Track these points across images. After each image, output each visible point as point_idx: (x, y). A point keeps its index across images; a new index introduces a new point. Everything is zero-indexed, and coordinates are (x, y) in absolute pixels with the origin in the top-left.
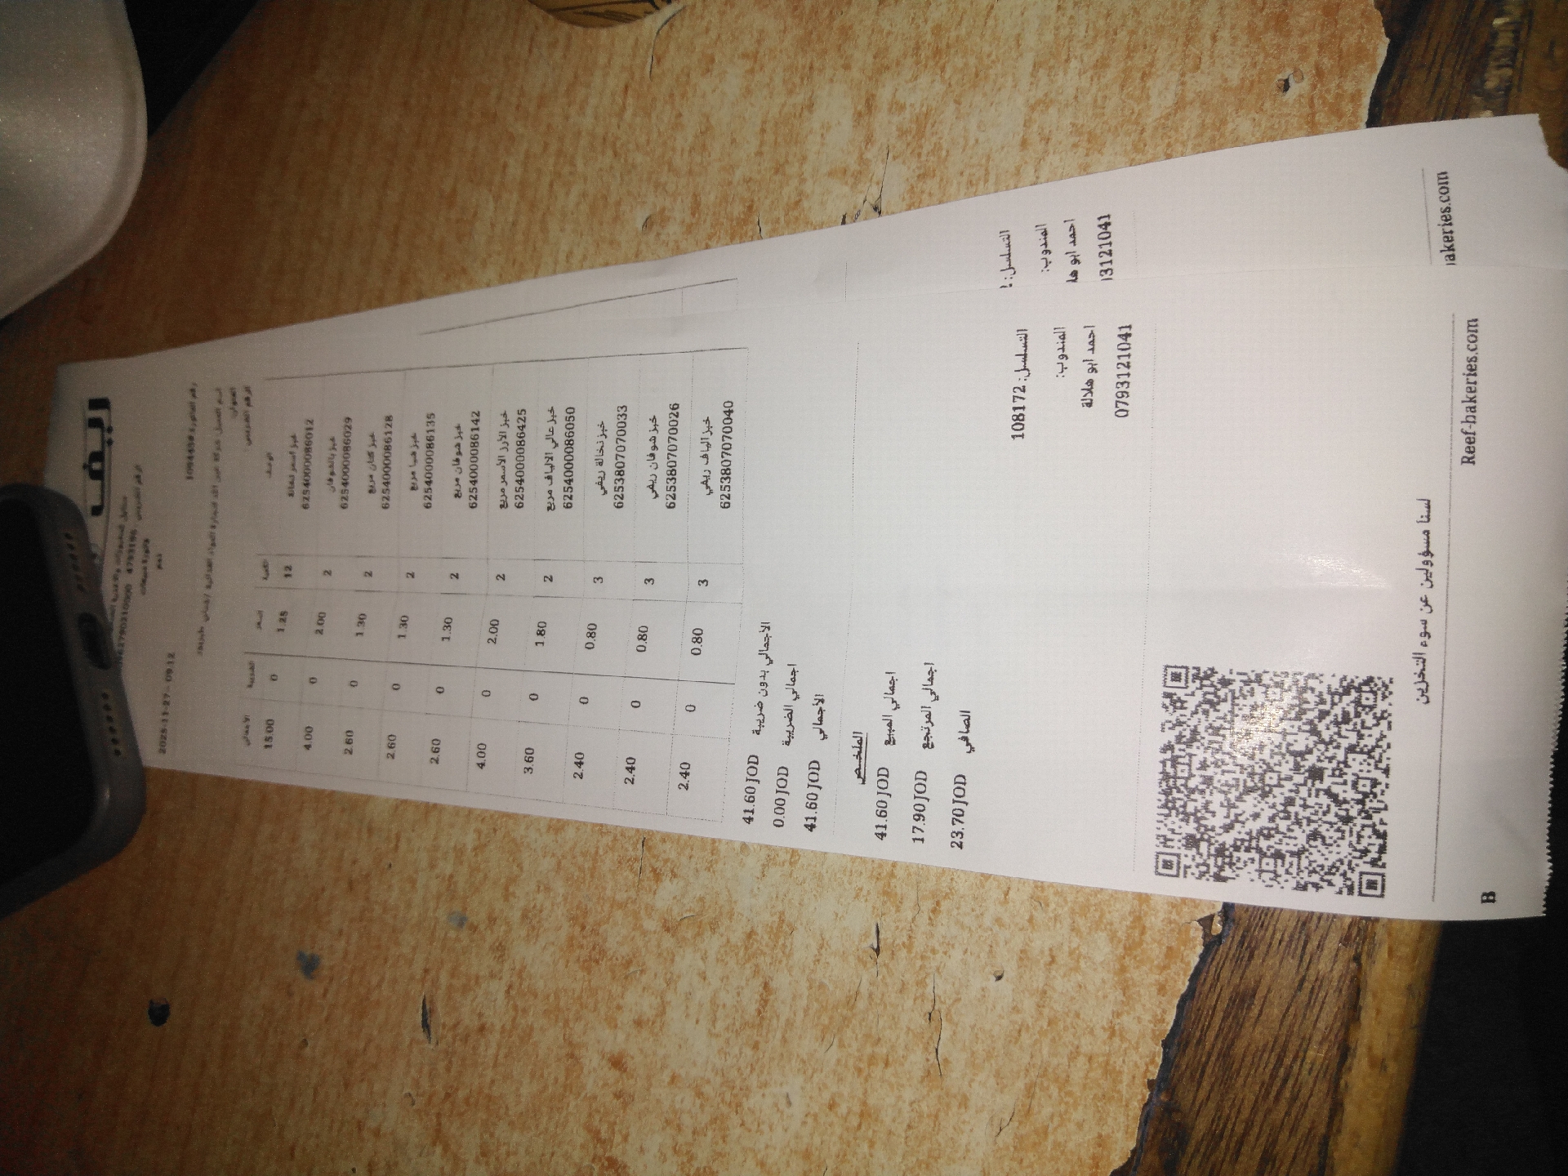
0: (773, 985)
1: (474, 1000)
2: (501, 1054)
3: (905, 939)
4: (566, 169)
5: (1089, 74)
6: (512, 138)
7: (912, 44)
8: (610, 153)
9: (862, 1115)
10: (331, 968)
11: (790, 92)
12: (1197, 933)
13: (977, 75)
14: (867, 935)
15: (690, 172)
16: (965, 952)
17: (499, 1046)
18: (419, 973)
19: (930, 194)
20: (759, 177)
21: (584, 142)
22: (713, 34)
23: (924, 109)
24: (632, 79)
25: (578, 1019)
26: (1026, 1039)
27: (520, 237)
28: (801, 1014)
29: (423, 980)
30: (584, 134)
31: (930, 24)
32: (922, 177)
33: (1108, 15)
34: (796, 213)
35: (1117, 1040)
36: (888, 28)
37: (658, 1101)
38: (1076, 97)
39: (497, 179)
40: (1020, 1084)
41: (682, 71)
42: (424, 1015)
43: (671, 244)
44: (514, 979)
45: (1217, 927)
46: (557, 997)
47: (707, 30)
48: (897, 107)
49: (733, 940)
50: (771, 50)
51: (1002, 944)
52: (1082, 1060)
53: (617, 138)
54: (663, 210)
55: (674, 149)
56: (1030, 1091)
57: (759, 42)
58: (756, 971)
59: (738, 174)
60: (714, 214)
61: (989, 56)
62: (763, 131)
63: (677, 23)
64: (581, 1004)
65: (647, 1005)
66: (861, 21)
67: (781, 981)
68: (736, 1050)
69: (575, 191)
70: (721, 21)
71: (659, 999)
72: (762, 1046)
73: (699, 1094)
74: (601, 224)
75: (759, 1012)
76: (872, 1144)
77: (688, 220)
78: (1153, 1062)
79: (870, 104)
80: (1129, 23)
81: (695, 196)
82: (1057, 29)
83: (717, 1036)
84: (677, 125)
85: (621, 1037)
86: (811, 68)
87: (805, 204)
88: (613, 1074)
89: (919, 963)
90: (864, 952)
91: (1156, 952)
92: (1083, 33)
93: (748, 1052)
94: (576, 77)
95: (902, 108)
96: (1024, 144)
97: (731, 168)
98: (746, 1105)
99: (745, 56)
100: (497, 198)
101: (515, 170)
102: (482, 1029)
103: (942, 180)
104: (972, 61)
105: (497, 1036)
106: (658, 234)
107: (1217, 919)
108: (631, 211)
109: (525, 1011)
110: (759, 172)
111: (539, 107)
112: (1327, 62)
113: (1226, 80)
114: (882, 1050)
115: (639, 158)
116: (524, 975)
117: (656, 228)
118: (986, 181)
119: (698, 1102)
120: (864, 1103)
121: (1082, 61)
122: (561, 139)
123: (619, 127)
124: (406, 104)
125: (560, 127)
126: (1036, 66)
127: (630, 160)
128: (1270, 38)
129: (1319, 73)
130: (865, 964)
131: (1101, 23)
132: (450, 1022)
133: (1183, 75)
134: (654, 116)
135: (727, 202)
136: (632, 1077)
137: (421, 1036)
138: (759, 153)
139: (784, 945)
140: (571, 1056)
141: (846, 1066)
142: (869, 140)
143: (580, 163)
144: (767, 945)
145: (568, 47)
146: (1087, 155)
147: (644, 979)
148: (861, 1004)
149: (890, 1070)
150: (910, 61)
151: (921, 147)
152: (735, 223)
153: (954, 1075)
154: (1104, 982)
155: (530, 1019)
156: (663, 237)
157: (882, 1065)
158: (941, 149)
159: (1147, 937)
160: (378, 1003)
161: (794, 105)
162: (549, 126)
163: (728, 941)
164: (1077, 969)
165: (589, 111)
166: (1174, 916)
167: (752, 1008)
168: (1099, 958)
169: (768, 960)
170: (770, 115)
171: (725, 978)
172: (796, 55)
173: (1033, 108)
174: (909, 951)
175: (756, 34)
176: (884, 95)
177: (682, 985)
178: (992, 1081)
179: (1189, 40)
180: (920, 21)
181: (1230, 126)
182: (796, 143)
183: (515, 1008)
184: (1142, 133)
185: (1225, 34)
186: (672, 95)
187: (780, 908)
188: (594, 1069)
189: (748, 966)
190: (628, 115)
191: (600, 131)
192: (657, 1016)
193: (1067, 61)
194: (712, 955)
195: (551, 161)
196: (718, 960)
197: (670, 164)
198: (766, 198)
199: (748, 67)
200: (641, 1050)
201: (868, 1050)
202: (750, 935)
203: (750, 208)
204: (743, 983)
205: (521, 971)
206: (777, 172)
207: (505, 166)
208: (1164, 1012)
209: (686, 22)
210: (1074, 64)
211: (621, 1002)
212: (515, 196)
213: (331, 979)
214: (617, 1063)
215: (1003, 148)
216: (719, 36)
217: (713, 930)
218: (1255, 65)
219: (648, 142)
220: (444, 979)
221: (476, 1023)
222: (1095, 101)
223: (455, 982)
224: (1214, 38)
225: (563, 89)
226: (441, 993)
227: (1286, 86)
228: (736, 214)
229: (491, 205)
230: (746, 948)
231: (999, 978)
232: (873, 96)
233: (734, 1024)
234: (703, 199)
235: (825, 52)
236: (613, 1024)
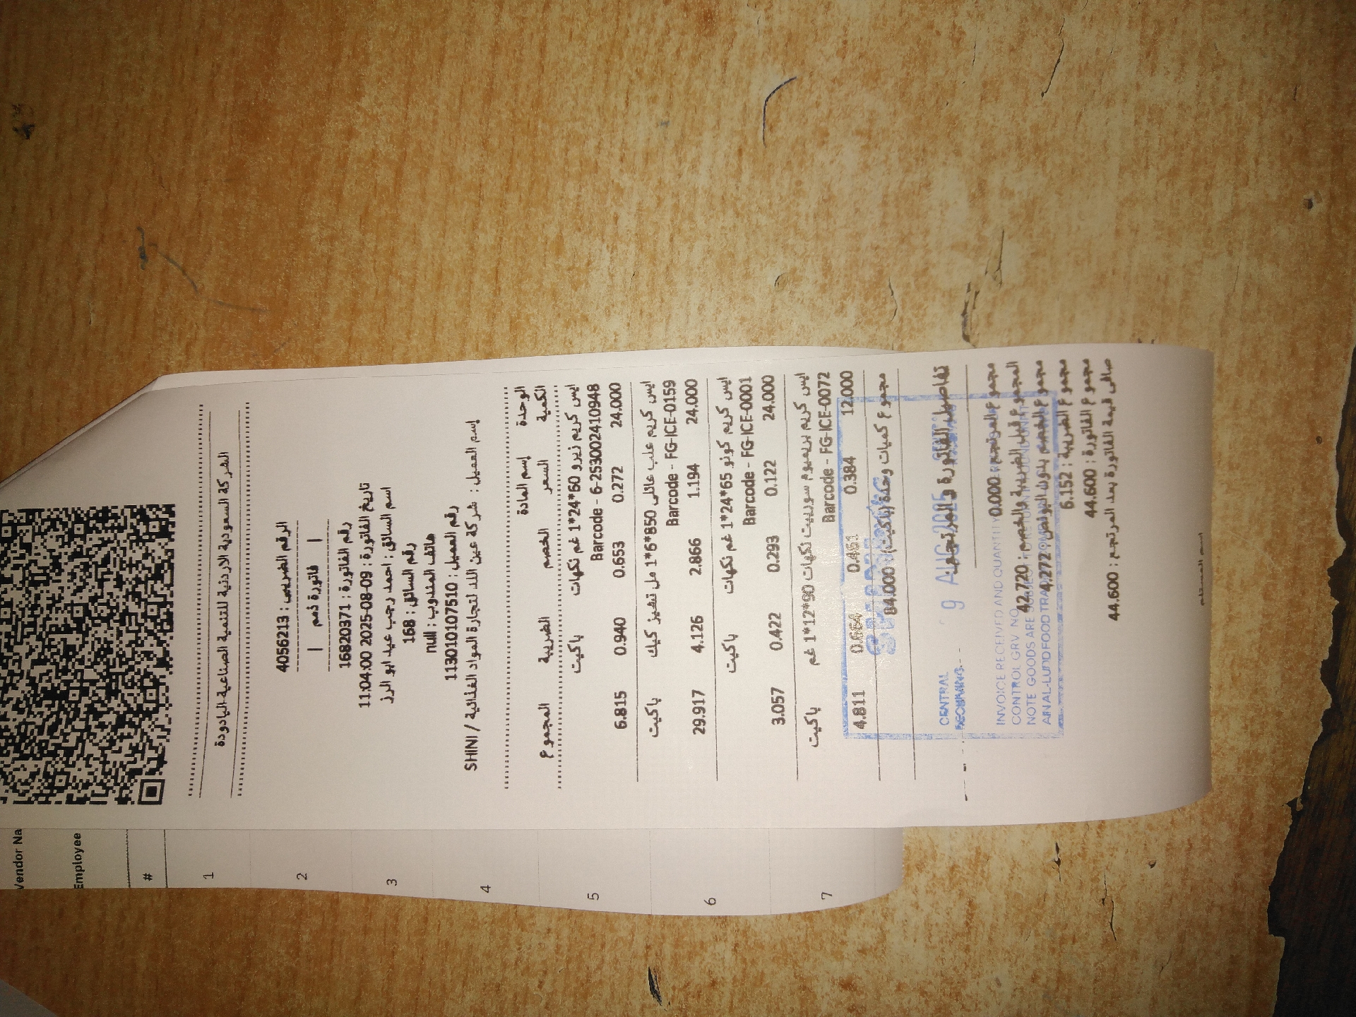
0: (977, 901)
1: (701, 963)
2: (736, 1001)
3: (1080, 851)
4: (686, 226)
5: (1165, 180)
6: (620, 190)
7: (1013, 138)
8: (730, 212)
9: (1058, 981)
10: (544, 962)
11: (907, 171)
12: (1287, 812)
13: (1073, 173)
14: (1049, 852)
15: (817, 236)
16: (1127, 852)
17: (732, 995)
18: (641, 951)
19: (1044, 271)
20: (886, 245)
21: (701, 200)
22: (824, 109)
23: (1031, 197)
24: (746, 143)
25: (806, 957)
26: (1176, 903)
27: (643, 288)
28: (1002, 919)
29: (646, 956)
30: (700, 192)
31: (1028, 124)
32: (1035, 255)
33: (1176, 133)
34: (924, 279)
35: (1239, 892)
36: (991, 122)
37: (888, 1006)
38: (1156, 198)
39: (609, 229)
40: (1175, 935)
41: (797, 141)
42: (651, 983)
43: (807, 302)
44: (740, 938)
45: (1300, 806)
46: (783, 944)
47: (818, 105)
48: (1007, 193)
49: (938, 874)
50: (883, 131)
51: (1153, 841)
52: (1216, 910)
53: (738, 199)
54: (794, 270)
55: (798, 214)
56: (1181, 939)
57: (871, 121)
58: (961, 895)
59: (866, 242)
60: (846, 276)
61: (1082, 156)
62: (885, 204)
63: (786, 93)
64: (807, 947)
65: (869, 937)
66: (966, 113)
67: (984, 898)
68: (951, 955)
69: (700, 245)
70: (830, 98)
71: (879, 930)
72: (972, 947)
73: (923, 993)
74: (732, 280)
75: (967, 924)
76: (1068, 999)
77: (820, 282)
78: (1264, 901)
79: (982, 187)
80: (1192, 142)
81: (825, 259)
82: (1136, 139)
83: (934, 948)
84: (798, 190)
85: (848, 964)
86: (924, 150)
87: (933, 272)
88: (846, 994)
89: (1092, 865)
90: (1049, 864)
91: (1261, 829)
92: (1157, 146)
93: (962, 954)
94: (683, 135)
95: (1012, 194)
96: (1118, 233)
97: (858, 235)
98: (964, 993)
99: (859, 133)
100: (613, 249)
101: (628, 222)
102: (714, 983)
103: (1052, 258)
104: (1068, 160)
105: (730, 986)
106: (792, 293)
107: (1299, 801)
108: (761, 269)
109: (753, 962)
110: (885, 240)
111: (646, 160)
112: (1337, 190)
113: (1267, 196)
114: (1069, 932)
115: (763, 220)
116: (749, 934)
117: (789, 287)
118: (1090, 262)
119: (923, 999)
120: (1060, 972)
121: (1158, 169)
122: (675, 195)
123: (737, 188)
124: (485, 144)
125: (673, 184)
126: (1122, 169)
127: (754, 222)
128: (1295, 165)
129: (1333, 198)
130: (1049, 873)
131: (1171, 139)
132: (680, 984)
133: (1236, 188)
134: (773, 180)
135: (857, 265)
136: (862, 993)
137: (651, 1000)
138: (883, 224)
139: (983, 871)
140: (805, 988)
141: (1043, 949)
142: (985, 220)
143: (700, 220)
144: (968, 874)
145: (670, 105)
146: (1169, 246)
147: (863, 916)
148: (1049, 903)
149: (1077, 945)
150: (1014, 154)
151: (1032, 229)
152: (867, 286)
153: (1126, 939)
154: (1227, 855)
155: (760, 967)
156: (797, 295)
157: (1070, 942)
158: (1049, 232)
159: (1255, 820)
160: (601, 982)
161: (912, 183)
162: (660, 182)
163: (934, 876)
164: (1208, 849)
165: (703, 169)
166: (1272, 803)
167: (962, 921)
168: (1223, 840)
169: (970, 884)
170: (890, 190)
171: (935, 905)
172: (908, 137)
173: (1122, 205)
174: (1084, 858)
175: (867, 115)
176: (994, 181)
177: (899, 916)
178: (1154, 937)
179: (1238, 162)
180: (1020, 120)
181: (1273, 232)
182: (918, 217)
183: (744, 961)
184: (1209, 230)
185: (1264, 159)
186: (789, 163)
187: (976, 844)
188: (827, 994)
189: (953, 891)
190: (745, 178)
191: (718, 192)
192: (878, 942)
193: (1147, 167)
194: (922, 889)
195: (668, 216)
196: (927, 892)
197: (795, 227)
198: (895, 264)
199: (863, 144)
200: (867, 971)
201: (1059, 933)
202: (952, 869)
203: (881, 272)
204: (952, 905)
205: (745, 932)
206: (902, 241)
207: (616, 219)
208: (1269, 867)
209: (795, 95)
210: (1152, 170)
211: (844, 938)
212: (633, 246)
213: (545, 973)
214: (847, 985)
215: (1101, 235)
216: (831, 111)
217: (920, 870)
218: (1287, 186)
219: (770, 204)
220: (668, 949)
221: (708, 981)
222: (1171, 201)
223: (681, 951)
224: (1257, 162)
225: (670, 145)
226: (666, 963)
227: (1310, 205)
228: (867, 278)
229: (607, 255)
230: (951, 879)
231: (1152, 866)
232: (985, 181)
233: (947, 936)
234: (834, 262)
235: (935, 137)
236: (838, 956)
